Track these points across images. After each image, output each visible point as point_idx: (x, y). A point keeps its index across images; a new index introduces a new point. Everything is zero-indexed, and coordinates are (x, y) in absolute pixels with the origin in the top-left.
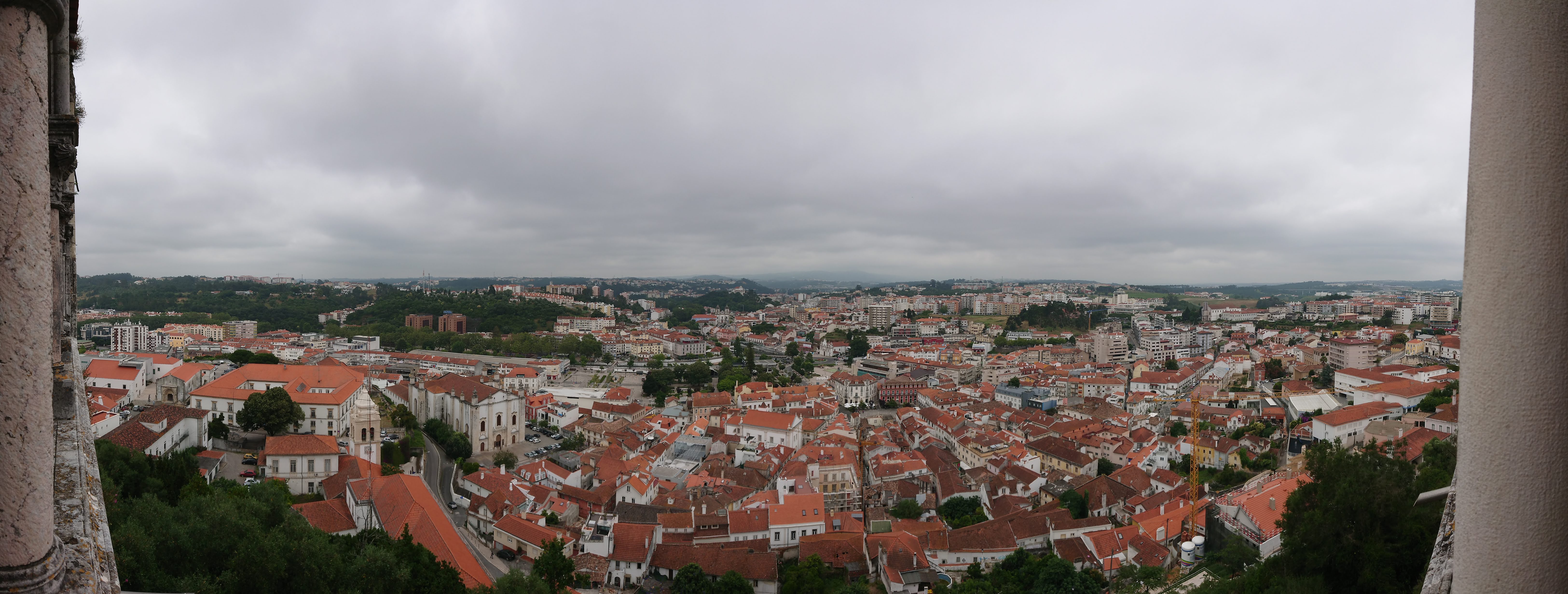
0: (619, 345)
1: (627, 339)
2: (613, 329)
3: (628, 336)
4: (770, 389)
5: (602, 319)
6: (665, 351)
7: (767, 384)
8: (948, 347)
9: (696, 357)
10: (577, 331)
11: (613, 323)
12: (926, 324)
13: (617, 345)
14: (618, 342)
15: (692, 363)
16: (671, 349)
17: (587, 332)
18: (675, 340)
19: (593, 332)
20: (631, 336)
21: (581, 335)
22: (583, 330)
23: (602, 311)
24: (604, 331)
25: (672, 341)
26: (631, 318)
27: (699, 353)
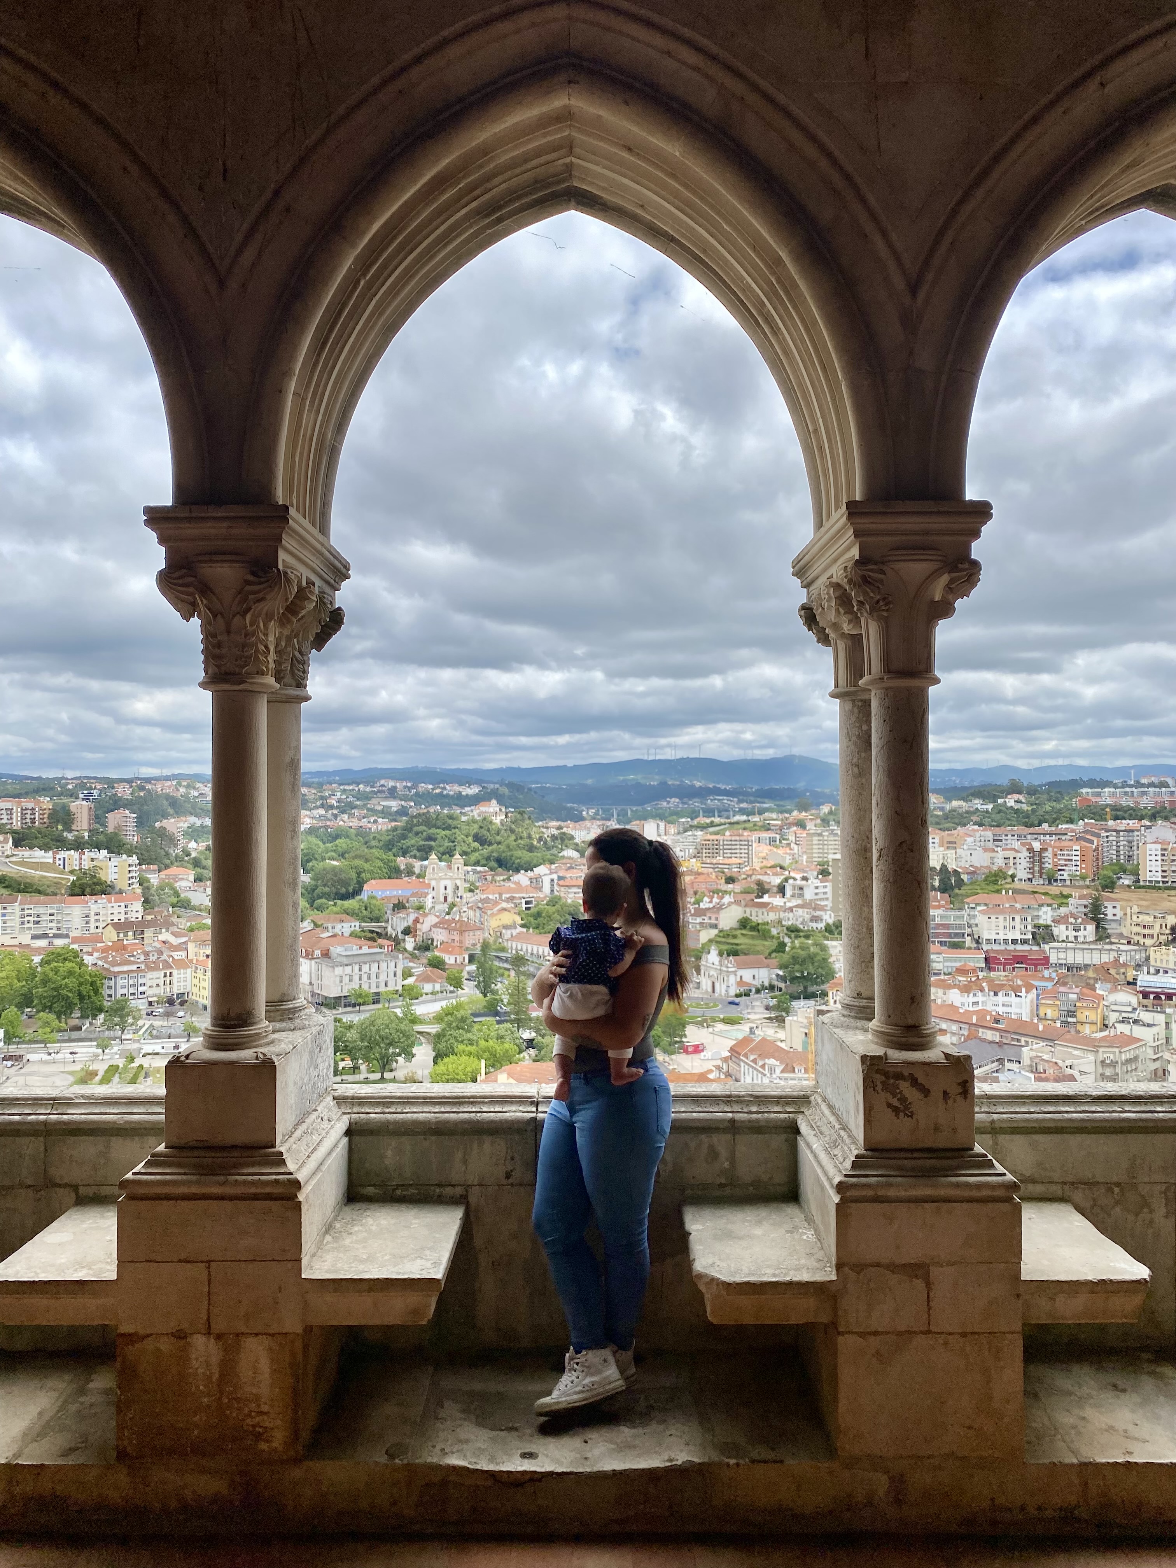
0: (155, 974)
1: (177, 955)
2: (139, 928)
3: (183, 947)
5: (103, 900)
8: (1061, 981)
10: (26, 939)
11: (136, 910)
12: (995, 909)
13: (149, 975)
14: (152, 967)
16: (305, 979)
17: (59, 942)
18: (317, 953)
19: (75, 940)
20: (191, 946)
21: (38, 950)
22: (44, 936)
23: (102, 876)
24: (111, 935)
25: (309, 956)
26: (191, 895)
27: (382, 989)
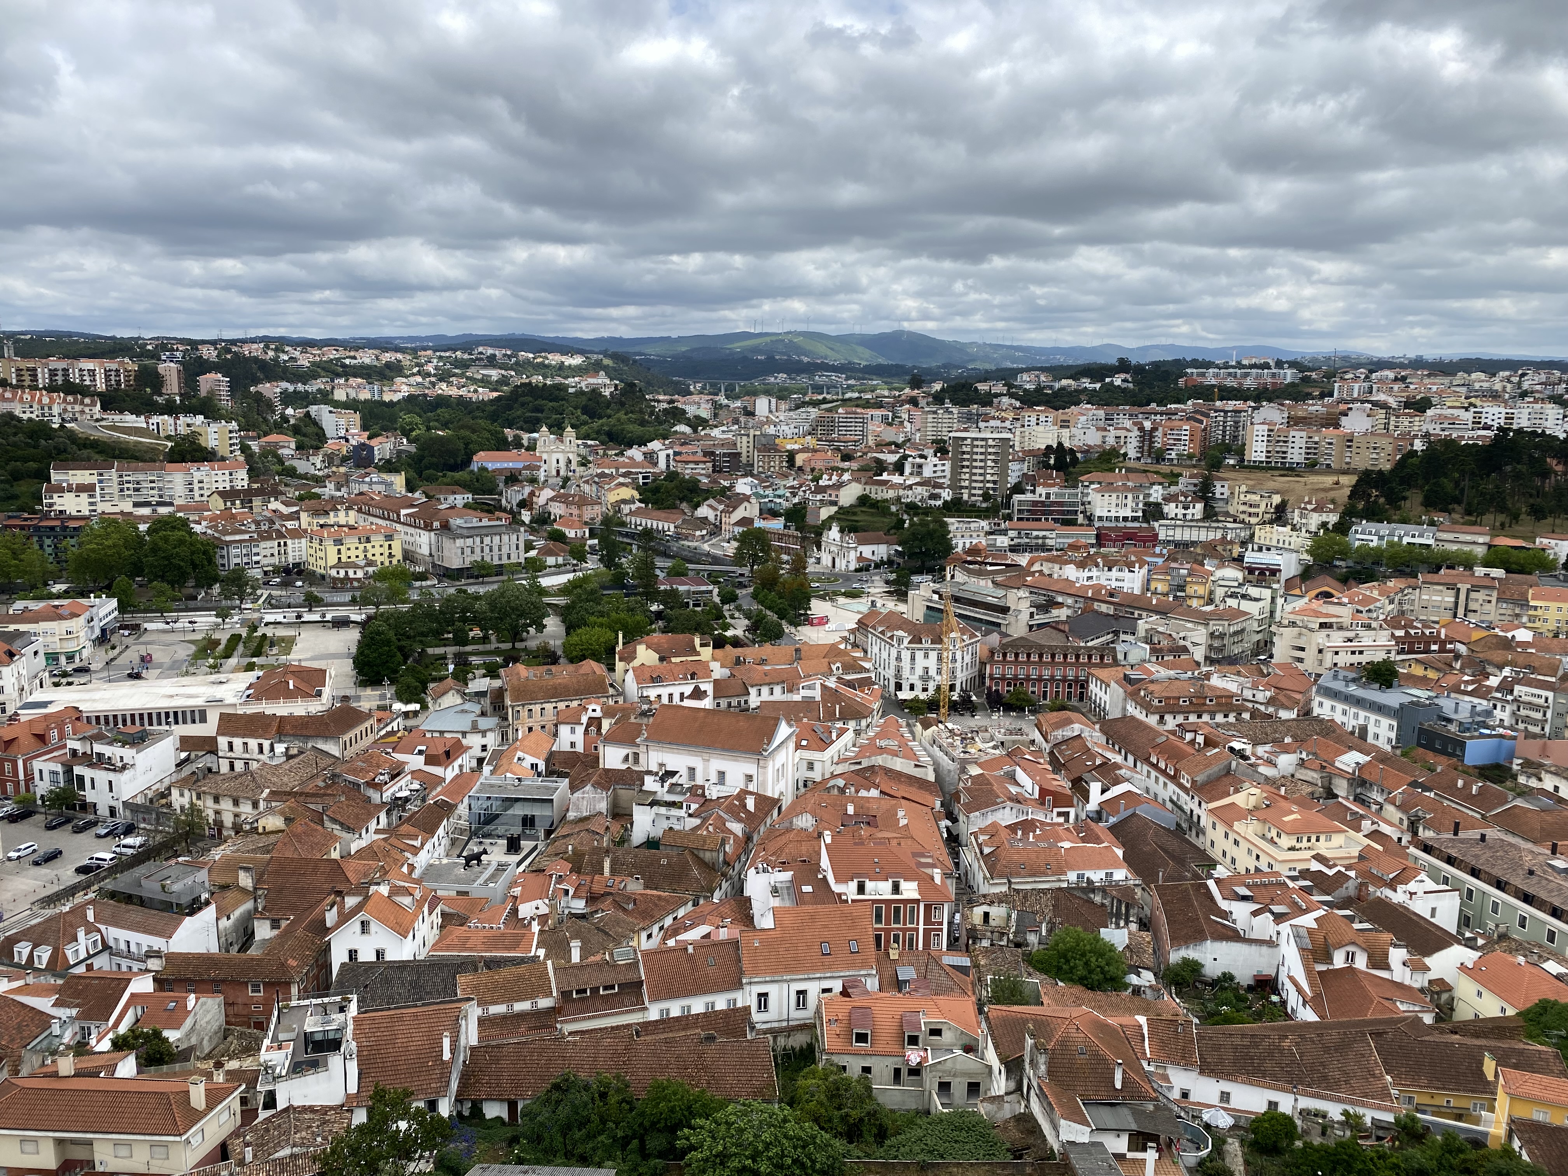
0: (268, 544)
1: (290, 524)
2: (246, 496)
3: (295, 516)
4: (706, 653)
5: (206, 467)
6: (408, 556)
7: (697, 641)
9: (500, 570)
10: (127, 506)
11: (242, 480)
13: (263, 544)
14: (266, 536)
15: (490, 588)
16: (425, 550)
17: (163, 510)
18: (436, 524)
19: (180, 509)
20: (304, 516)
21: (143, 519)
22: (147, 504)
23: (202, 442)
24: (217, 504)
25: (428, 527)
26: (295, 463)
27: (505, 561)
